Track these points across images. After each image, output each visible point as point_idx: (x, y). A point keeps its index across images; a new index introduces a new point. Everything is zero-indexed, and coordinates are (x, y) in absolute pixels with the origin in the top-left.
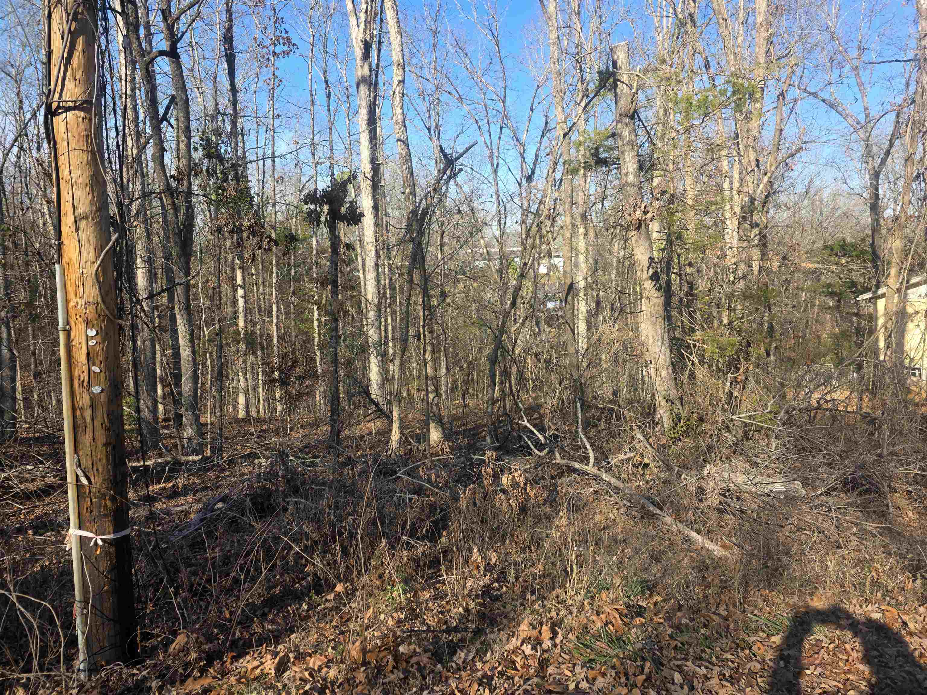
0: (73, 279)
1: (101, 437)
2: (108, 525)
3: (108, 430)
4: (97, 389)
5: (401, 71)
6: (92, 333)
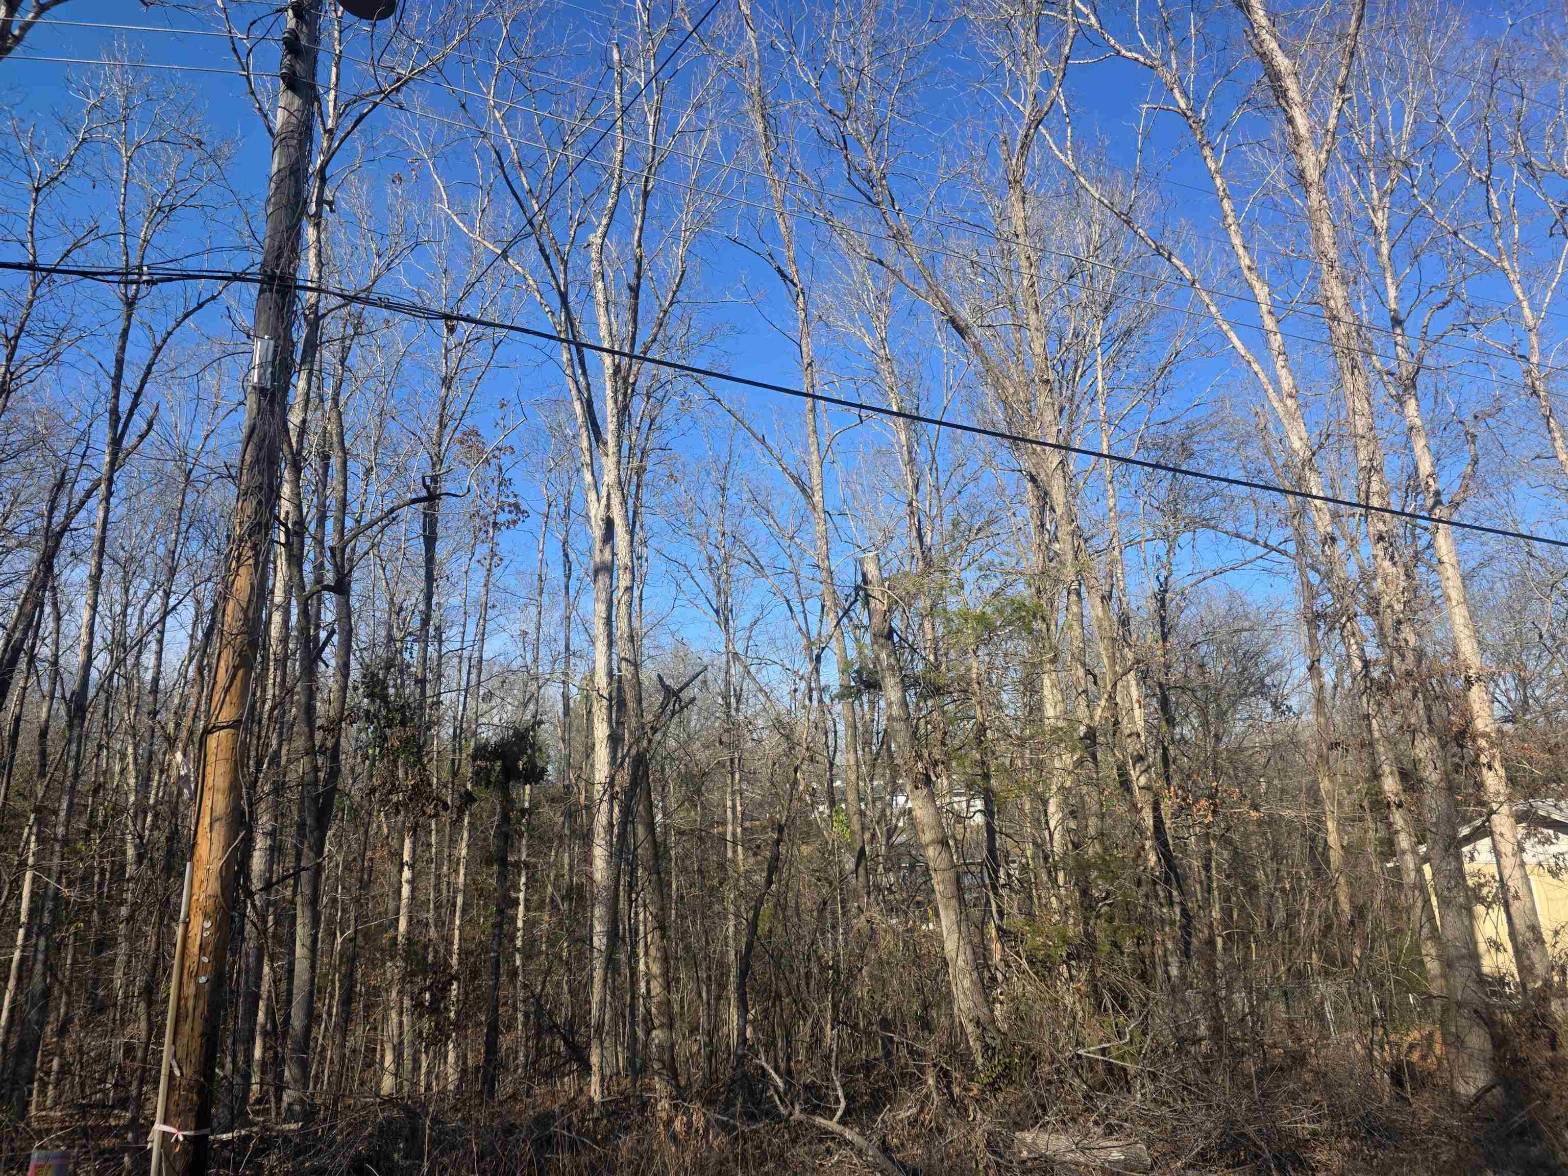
0: (200, 874)
1: (199, 1029)
2: (191, 1122)
3: (206, 1020)
4: (203, 980)
5: (628, 575)
6: (208, 924)
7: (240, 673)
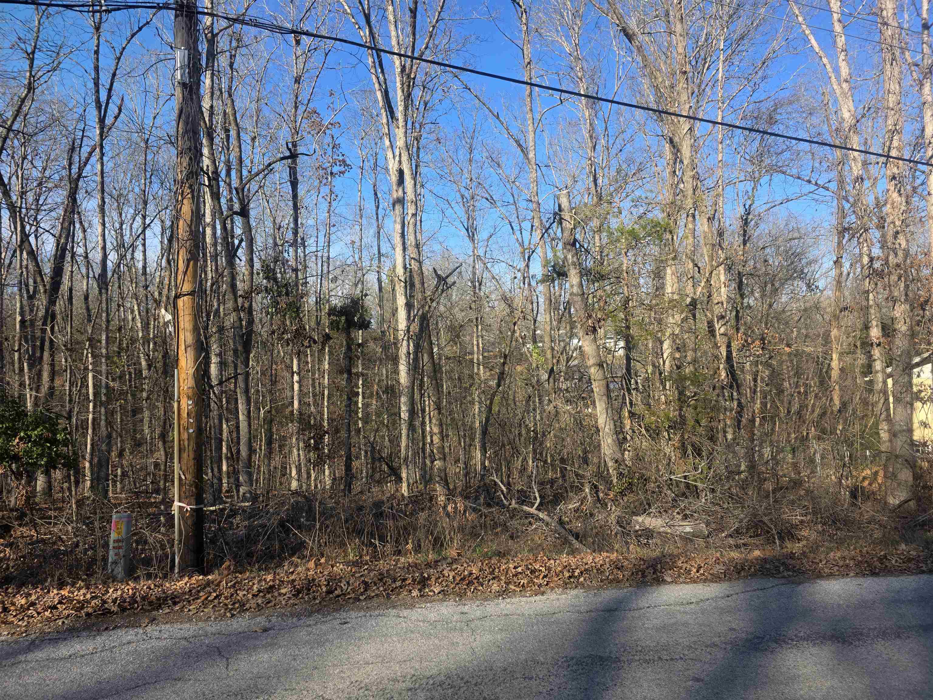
0: (183, 376)
1: (192, 456)
2: (193, 500)
3: (195, 451)
4: (191, 431)
5: (414, 207)
6: (190, 402)
7: (192, 263)
